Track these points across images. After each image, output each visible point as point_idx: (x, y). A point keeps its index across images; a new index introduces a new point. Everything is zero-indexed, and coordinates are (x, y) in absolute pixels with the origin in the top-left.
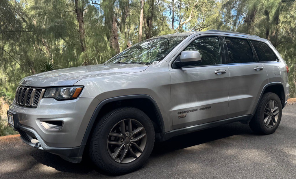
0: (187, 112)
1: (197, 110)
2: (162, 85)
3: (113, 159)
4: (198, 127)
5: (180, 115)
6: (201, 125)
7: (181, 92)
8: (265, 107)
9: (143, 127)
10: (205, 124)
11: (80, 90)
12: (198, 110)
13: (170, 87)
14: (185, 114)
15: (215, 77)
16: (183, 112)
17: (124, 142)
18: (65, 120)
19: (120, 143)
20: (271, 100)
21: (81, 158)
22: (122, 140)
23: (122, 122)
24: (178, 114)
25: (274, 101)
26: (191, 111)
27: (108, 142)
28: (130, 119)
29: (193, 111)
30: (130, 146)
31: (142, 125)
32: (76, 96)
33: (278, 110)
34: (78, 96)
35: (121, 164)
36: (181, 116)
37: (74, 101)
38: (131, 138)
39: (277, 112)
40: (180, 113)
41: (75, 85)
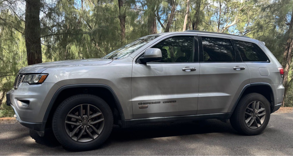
0: (150, 103)
1: (159, 102)
2: (122, 77)
3: (70, 137)
4: (162, 118)
5: (140, 106)
6: (166, 117)
7: (142, 85)
8: (247, 107)
9: (101, 113)
10: (170, 117)
11: (45, 77)
12: (162, 103)
13: (131, 80)
14: (146, 105)
15: (183, 73)
16: (144, 104)
17: (81, 123)
18: (31, 100)
19: (78, 124)
20: (255, 101)
21: (43, 132)
22: (80, 122)
23: (81, 106)
24: (139, 104)
25: (259, 103)
26: (153, 103)
27: (66, 122)
28: (89, 105)
29: (155, 103)
30: (87, 127)
31: (100, 110)
32: (42, 82)
33: (265, 111)
34: (43, 82)
35: (77, 142)
36: (142, 107)
37: (40, 85)
38: (89, 121)
39: (264, 113)
40: (141, 104)
41: (42, 73)
